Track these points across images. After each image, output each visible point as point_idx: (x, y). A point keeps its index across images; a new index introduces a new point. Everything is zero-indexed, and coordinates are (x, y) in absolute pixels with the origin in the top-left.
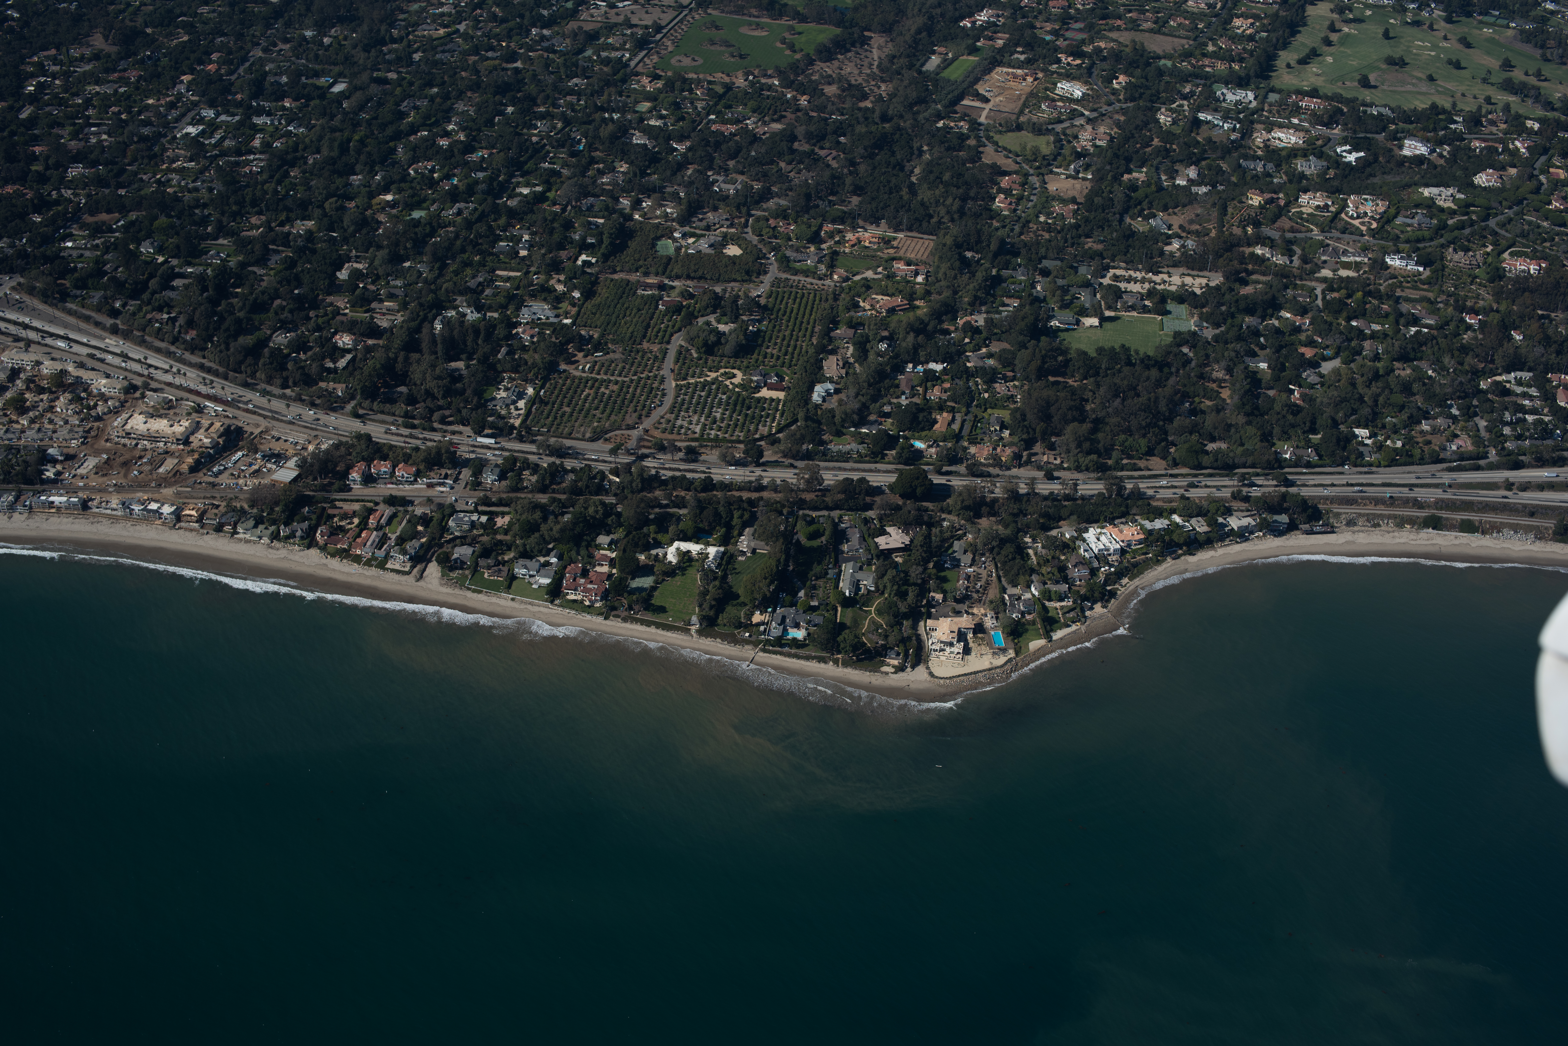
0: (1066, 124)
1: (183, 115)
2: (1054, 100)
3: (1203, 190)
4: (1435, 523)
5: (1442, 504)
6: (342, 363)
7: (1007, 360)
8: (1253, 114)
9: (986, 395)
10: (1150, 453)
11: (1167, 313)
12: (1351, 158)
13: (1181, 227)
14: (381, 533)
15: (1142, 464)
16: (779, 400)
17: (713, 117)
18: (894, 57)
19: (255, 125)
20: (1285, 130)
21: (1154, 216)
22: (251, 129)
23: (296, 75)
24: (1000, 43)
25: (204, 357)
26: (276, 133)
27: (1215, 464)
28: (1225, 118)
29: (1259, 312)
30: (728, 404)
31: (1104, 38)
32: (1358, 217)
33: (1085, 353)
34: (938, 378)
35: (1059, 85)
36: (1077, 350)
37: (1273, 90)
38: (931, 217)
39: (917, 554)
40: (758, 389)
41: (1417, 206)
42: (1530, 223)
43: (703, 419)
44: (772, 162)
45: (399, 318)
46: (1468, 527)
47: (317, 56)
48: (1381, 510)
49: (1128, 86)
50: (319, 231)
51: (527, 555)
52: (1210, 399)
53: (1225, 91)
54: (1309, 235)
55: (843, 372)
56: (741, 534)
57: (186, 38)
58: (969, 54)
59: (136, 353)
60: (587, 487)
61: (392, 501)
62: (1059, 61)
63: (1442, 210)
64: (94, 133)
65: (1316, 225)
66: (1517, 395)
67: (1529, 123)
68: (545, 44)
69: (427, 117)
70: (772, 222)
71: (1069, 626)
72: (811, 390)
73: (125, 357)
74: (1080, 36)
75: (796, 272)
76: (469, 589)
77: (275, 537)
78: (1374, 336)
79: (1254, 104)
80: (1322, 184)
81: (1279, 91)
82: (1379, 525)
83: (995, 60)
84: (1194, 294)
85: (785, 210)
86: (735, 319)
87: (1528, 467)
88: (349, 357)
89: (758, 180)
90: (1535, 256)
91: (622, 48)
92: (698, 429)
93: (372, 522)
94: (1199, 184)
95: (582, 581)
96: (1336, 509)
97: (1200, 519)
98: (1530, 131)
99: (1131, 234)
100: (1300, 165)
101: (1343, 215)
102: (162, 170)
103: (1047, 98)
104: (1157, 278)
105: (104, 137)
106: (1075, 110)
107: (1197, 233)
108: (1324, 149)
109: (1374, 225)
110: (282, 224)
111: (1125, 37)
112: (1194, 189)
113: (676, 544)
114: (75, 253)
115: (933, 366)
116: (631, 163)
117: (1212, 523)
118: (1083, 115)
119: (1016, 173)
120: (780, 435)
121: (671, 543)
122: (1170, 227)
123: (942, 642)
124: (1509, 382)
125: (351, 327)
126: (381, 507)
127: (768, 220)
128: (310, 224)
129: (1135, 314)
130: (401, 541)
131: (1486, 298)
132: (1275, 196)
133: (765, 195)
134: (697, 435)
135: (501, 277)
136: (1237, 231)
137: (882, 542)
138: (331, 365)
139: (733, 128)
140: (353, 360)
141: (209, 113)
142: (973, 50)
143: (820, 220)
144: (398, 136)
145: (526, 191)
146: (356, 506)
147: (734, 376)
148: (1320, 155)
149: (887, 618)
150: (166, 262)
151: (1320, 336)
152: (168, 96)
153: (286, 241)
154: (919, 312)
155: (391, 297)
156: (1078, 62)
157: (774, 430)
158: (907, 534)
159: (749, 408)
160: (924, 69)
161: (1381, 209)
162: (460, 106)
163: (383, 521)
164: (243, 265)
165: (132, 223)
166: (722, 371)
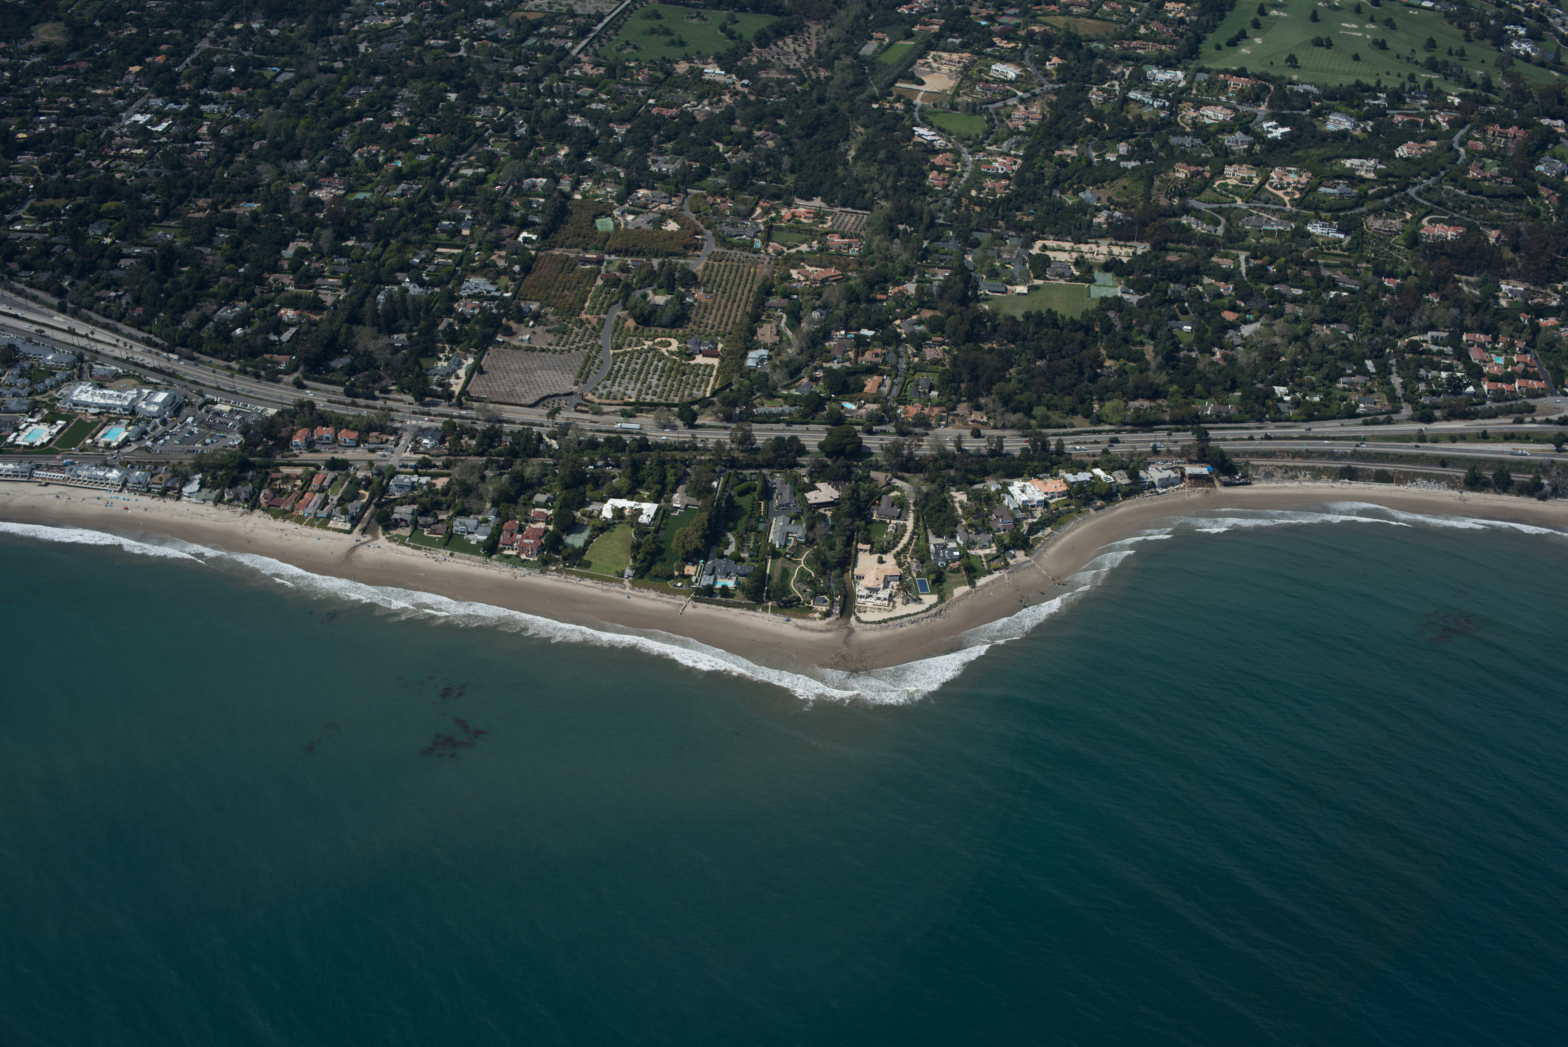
0: (1000, 104)
1: (131, 104)
2: (987, 81)
3: (1131, 164)
4: (1350, 474)
5: (1356, 455)
6: (286, 337)
7: (936, 326)
8: (1182, 93)
9: (916, 359)
10: (1074, 412)
11: (1092, 281)
12: (1278, 133)
13: (1109, 199)
14: (323, 495)
15: (1067, 421)
16: (713, 366)
17: (651, 101)
18: (832, 42)
19: (202, 112)
20: (1212, 107)
21: (1084, 190)
22: (197, 117)
23: (243, 66)
24: (936, 28)
25: (150, 332)
26: (223, 121)
27: (1138, 421)
28: (1155, 97)
29: (1184, 279)
30: (663, 371)
31: (1036, 23)
32: (1282, 188)
33: (1013, 318)
34: (869, 344)
35: (993, 67)
36: (1005, 315)
37: (1201, 70)
38: (865, 192)
39: (846, 507)
40: (691, 356)
41: (1339, 177)
42: (1448, 192)
43: (639, 385)
44: (710, 144)
45: (343, 294)
46: (1383, 477)
47: (263, 48)
48: (1299, 463)
49: (1059, 68)
50: (265, 212)
51: (464, 512)
52: (1134, 361)
53: (1155, 71)
54: (1233, 205)
55: (777, 338)
56: (674, 491)
57: (134, 31)
58: (905, 39)
59: (82, 328)
60: (525, 450)
61: (334, 465)
62: (993, 44)
63: (1363, 180)
64: (42, 122)
65: (1241, 196)
66: (1433, 354)
67: (1450, 99)
68: (489, 34)
69: (372, 104)
70: (710, 199)
71: (990, 573)
72: (744, 356)
73: (72, 332)
74: (1015, 21)
75: (732, 246)
76: (408, 546)
77: (218, 500)
78: (1295, 300)
79: (1183, 84)
80: (1249, 158)
81: (1208, 71)
82: (1296, 477)
83: (932, 44)
84: (1121, 262)
85: (723, 188)
86: (671, 289)
87: (1440, 421)
88: (293, 330)
89: (696, 161)
90: (1451, 223)
91: (565, 36)
92: (634, 394)
93: (315, 483)
94: (1129, 160)
95: (519, 536)
96: (1255, 462)
97: (1122, 472)
98: (1451, 107)
99: (1060, 206)
100: (1228, 140)
101: (1267, 186)
102: (110, 157)
103: (981, 80)
104: (1084, 248)
105: (53, 125)
106: (1008, 91)
107: (1125, 206)
108: (1251, 125)
109: (1297, 196)
110: (228, 206)
111: (1060, 21)
112: (1123, 164)
113: (611, 501)
114: (25, 236)
115: (865, 332)
116: (571, 145)
117: (1134, 475)
118: (1015, 95)
119: (950, 151)
120: (715, 399)
121: (604, 501)
122: (1099, 199)
123: (868, 589)
124: (1426, 342)
125: (294, 302)
126: (323, 471)
127: (705, 198)
128: (255, 206)
129: (1062, 282)
130: (342, 501)
131: (1406, 262)
132: (1200, 169)
133: (704, 173)
134: (633, 400)
135: (441, 253)
136: (1164, 202)
137: (812, 497)
138: (275, 338)
139: (674, 112)
140: (297, 333)
141: (157, 102)
142: (909, 35)
143: (757, 197)
144: (343, 122)
145: (469, 172)
146: (299, 471)
147: (670, 344)
148: (1247, 131)
149: (815, 567)
150: (113, 243)
151: (1243, 300)
152: (117, 85)
153: (230, 222)
154: (852, 282)
155: (334, 274)
156: (1012, 45)
157: (708, 395)
158: (837, 489)
159: (684, 374)
160: (861, 53)
161: (1304, 180)
162: (405, 93)
163: (326, 483)
164: (188, 246)
165: (79, 207)
166: (659, 340)
